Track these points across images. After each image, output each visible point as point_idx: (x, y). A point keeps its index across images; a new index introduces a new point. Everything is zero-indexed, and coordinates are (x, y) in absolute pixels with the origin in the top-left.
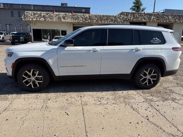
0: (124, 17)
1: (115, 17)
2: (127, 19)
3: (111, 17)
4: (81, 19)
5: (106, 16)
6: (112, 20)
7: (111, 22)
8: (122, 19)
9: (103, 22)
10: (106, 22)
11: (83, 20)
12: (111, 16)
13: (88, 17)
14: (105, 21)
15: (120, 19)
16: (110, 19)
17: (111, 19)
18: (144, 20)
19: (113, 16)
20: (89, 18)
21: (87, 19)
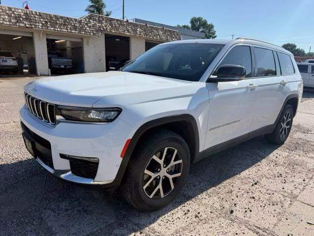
0: (95, 24)
1: (80, 22)
2: (102, 29)
3: (73, 21)
4: (7, 17)
5: (62, 18)
6: (75, 28)
7: (73, 31)
8: (93, 27)
9: (59, 30)
10: (65, 30)
11: (13, 21)
12: (71, 19)
13: (22, 14)
14: (61, 28)
15: (90, 27)
16: (71, 25)
17: (73, 24)
18: (128, 34)
19: (76, 20)
20: (24, 17)
21: (21, 19)
